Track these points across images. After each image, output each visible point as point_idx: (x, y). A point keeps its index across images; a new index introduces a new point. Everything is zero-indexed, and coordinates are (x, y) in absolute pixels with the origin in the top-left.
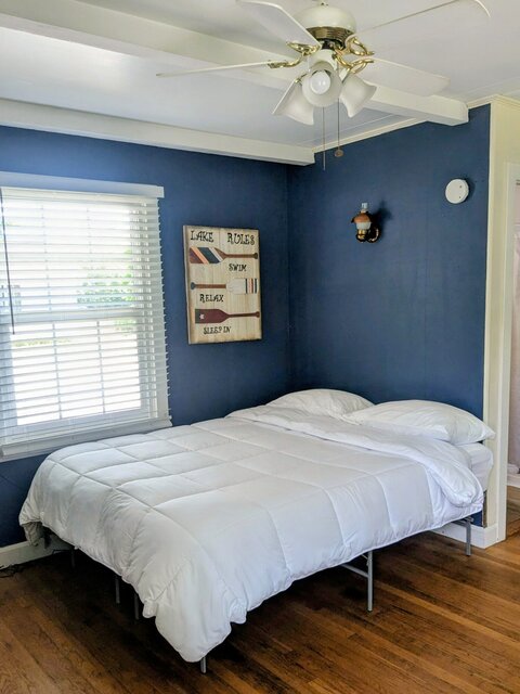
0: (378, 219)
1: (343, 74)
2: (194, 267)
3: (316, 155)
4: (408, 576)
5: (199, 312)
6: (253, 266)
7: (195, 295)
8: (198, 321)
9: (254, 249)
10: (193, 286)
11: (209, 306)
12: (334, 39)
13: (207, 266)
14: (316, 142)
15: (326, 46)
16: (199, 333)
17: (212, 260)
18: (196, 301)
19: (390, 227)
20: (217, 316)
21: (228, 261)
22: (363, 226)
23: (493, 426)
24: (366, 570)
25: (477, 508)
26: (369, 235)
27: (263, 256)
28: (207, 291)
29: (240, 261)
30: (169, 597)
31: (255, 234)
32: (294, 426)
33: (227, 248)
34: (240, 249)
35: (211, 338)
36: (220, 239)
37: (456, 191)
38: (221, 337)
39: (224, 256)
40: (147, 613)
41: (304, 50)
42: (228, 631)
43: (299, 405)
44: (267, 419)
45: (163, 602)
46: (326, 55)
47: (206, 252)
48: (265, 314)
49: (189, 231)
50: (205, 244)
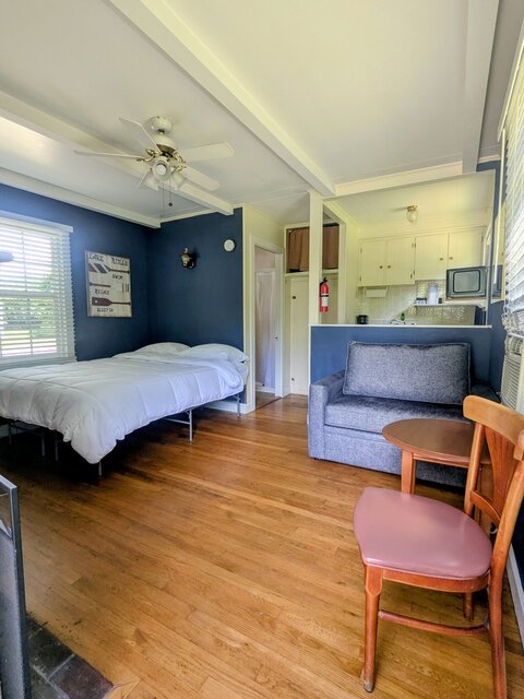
0: (194, 257)
1: (172, 169)
2: (91, 274)
3: (161, 224)
4: (209, 427)
5: (94, 299)
6: (127, 278)
7: (92, 289)
8: (94, 304)
9: (127, 268)
10: (91, 284)
11: (100, 296)
12: (168, 152)
13: (99, 274)
14: (161, 217)
15: (163, 155)
16: (94, 311)
17: (103, 271)
18: (92, 293)
19: (199, 261)
20: (106, 302)
21: (112, 273)
22: (186, 259)
23: (248, 354)
24: (188, 420)
25: (241, 389)
26: (189, 264)
27: (133, 272)
28: (100, 288)
29: (119, 274)
30: (80, 428)
31: (128, 261)
32: (150, 358)
33: (112, 266)
34: (119, 267)
35: (102, 314)
36: (107, 261)
37: (229, 245)
38: (108, 314)
39: (110, 270)
40: (66, 439)
41: (153, 155)
42: (115, 444)
43: (153, 350)
44: (136, 356)
45: (76, 431)
46: (164, 159)
47: (99, 267)
48: (134, 304)
49: (89, 253)
50: (98, 262)
